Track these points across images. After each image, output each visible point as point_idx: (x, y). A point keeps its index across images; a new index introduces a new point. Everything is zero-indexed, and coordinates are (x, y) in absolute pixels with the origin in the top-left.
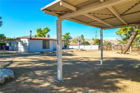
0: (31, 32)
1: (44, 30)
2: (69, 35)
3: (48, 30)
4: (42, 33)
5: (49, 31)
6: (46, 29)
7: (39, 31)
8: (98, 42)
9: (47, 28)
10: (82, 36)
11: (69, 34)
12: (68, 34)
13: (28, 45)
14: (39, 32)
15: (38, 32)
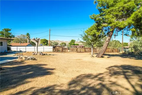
10: (28, 34)
11: (10, 30)
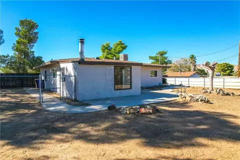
0: (82, 41)
1: (116, 47)
2: (165, 56)
3: (123, 46)
4: (111, 54)
5: (124, 48)
6: (119, 45)
7: (106, 48)
8: (226, 71)
9: (121, 43)
10: (193, 57)
11: (166, 53)
12: (162, 54)
13: (73, 79)
14: (106, 50)
15: (104, 51)
